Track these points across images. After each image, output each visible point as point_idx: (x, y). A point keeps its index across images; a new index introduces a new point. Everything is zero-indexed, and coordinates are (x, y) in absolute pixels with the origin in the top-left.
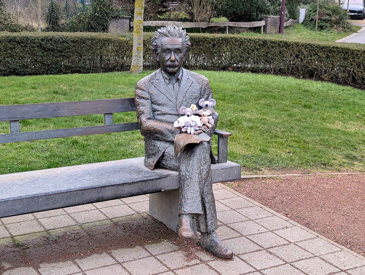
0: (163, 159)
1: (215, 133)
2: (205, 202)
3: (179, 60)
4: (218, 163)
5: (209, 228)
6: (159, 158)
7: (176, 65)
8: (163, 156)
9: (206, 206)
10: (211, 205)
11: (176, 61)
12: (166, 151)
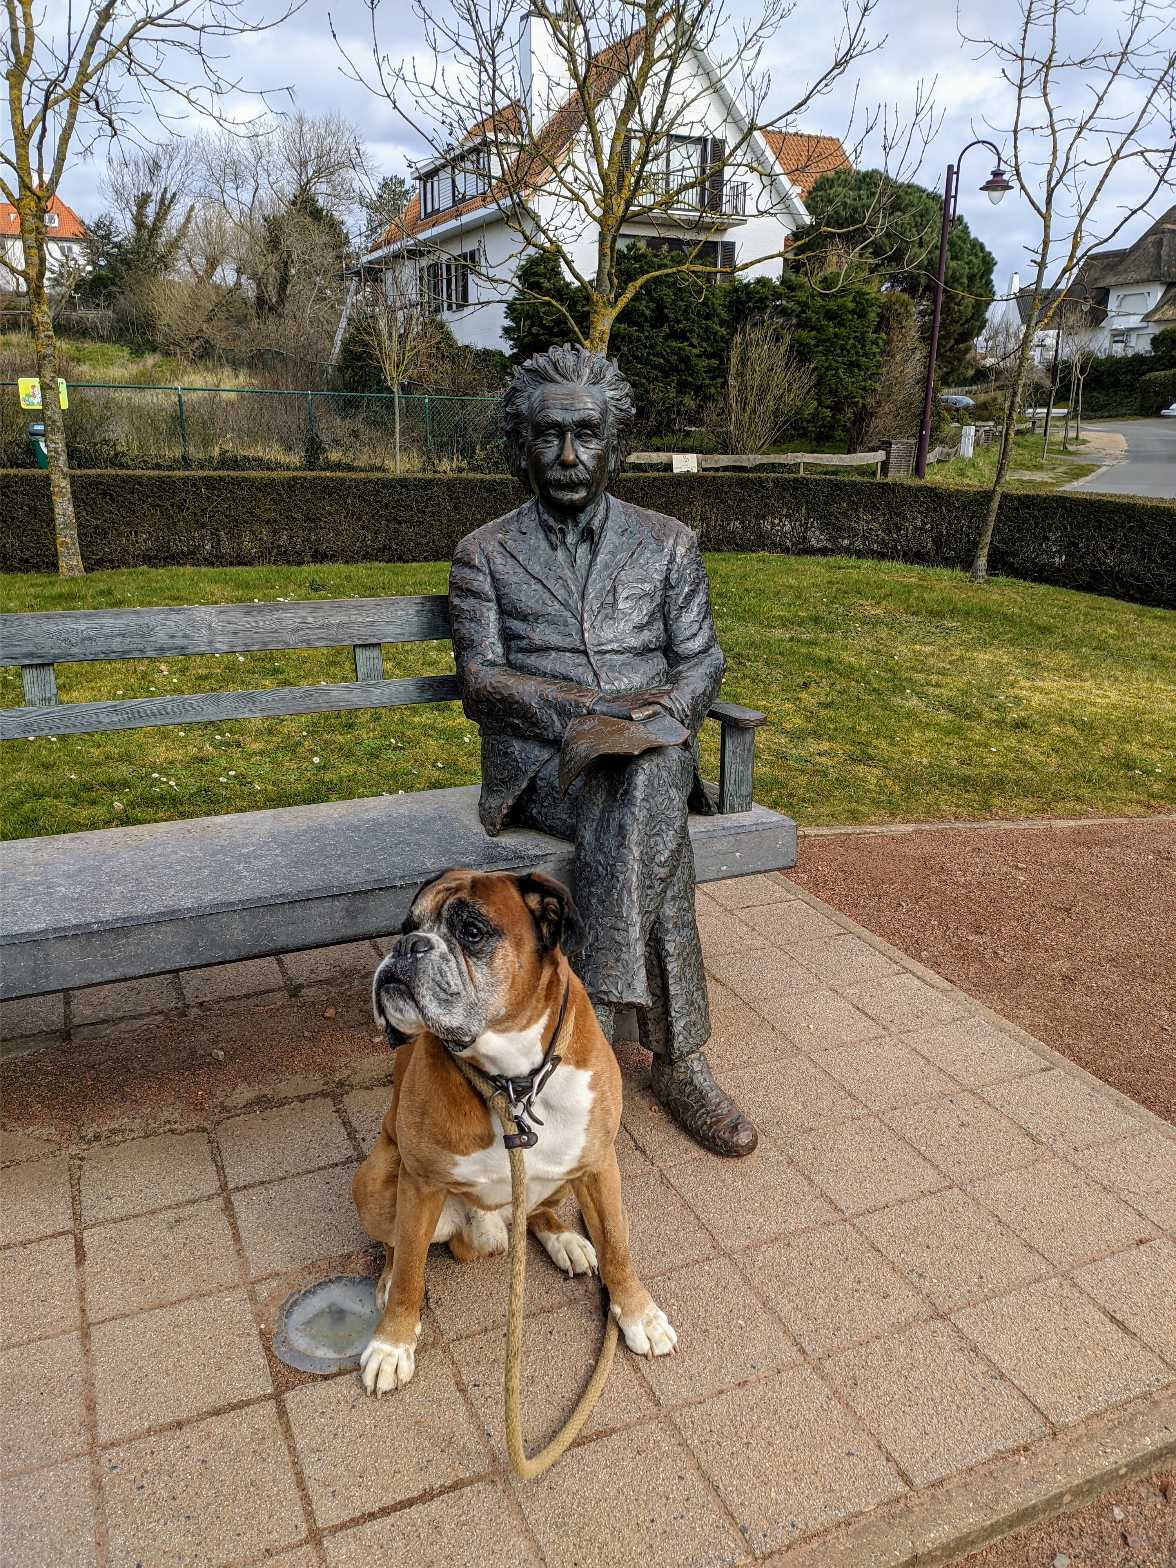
0: (531, 799)
1: (713, 714)
2: (664, 954)
3: (591, 465)
4: (722, 813)
5: (676, 1045)
6: (520, 797)
7: (579, 479)
8: (532, 788)
9: (669, 967)
10: (685, 964)
11: (580, 467)
12: (540, 775)
